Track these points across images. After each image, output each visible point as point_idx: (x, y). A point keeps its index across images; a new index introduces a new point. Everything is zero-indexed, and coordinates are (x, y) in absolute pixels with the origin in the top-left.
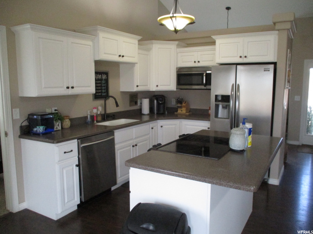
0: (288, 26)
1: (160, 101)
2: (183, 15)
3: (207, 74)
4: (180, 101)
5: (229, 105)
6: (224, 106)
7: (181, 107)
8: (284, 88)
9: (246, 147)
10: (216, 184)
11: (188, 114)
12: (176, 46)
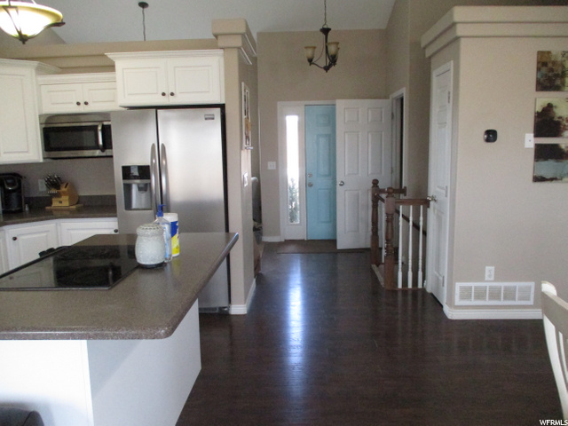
0: (238, 42)
1: (9, 185)
2: (35, 5)
3: (103, 126)
4: (54, 183)
5: (150, 184)
6: (142, 186)
7: (58, 195)
8: (241, 148)
9: (168, 257)
10: (95, 337)
11: (74, 207)
12: (34, 71)
